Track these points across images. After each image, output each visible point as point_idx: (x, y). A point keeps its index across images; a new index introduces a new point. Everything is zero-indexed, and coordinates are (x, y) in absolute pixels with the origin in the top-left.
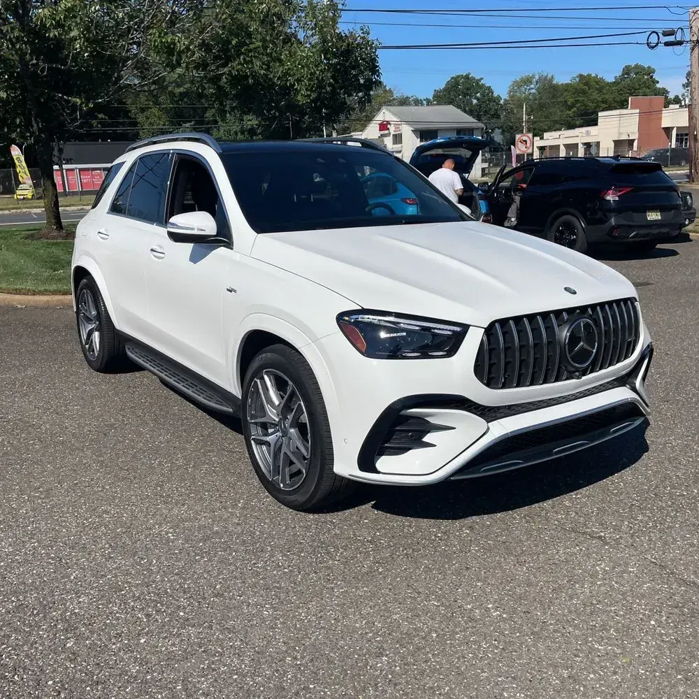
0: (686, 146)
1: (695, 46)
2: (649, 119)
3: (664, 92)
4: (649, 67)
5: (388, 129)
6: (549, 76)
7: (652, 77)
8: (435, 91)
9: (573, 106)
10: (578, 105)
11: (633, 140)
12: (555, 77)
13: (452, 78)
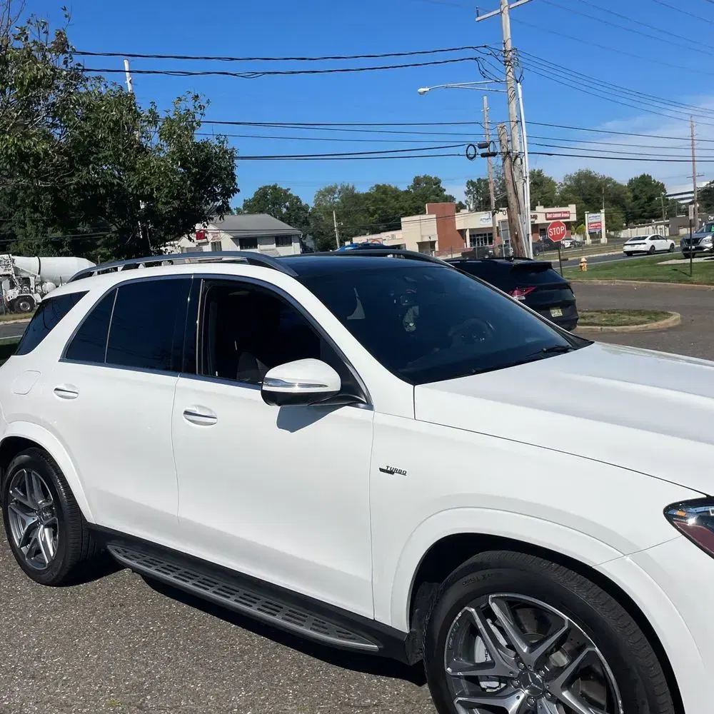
0: (479, 245)
1: (505, 157)
2: (445, 223)
3: (451, 199)
4: (435, 178)
5: (206, 238)
6: (351, 186)
7: (439, 186)
8: (245, 201)
9: (375, 212)
10: (380, 212)
11: (435, 242)
12: (355, 187)
13: (260, 189)
